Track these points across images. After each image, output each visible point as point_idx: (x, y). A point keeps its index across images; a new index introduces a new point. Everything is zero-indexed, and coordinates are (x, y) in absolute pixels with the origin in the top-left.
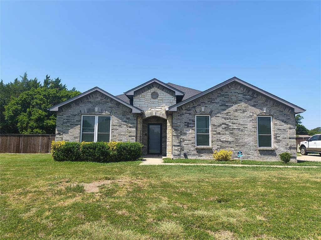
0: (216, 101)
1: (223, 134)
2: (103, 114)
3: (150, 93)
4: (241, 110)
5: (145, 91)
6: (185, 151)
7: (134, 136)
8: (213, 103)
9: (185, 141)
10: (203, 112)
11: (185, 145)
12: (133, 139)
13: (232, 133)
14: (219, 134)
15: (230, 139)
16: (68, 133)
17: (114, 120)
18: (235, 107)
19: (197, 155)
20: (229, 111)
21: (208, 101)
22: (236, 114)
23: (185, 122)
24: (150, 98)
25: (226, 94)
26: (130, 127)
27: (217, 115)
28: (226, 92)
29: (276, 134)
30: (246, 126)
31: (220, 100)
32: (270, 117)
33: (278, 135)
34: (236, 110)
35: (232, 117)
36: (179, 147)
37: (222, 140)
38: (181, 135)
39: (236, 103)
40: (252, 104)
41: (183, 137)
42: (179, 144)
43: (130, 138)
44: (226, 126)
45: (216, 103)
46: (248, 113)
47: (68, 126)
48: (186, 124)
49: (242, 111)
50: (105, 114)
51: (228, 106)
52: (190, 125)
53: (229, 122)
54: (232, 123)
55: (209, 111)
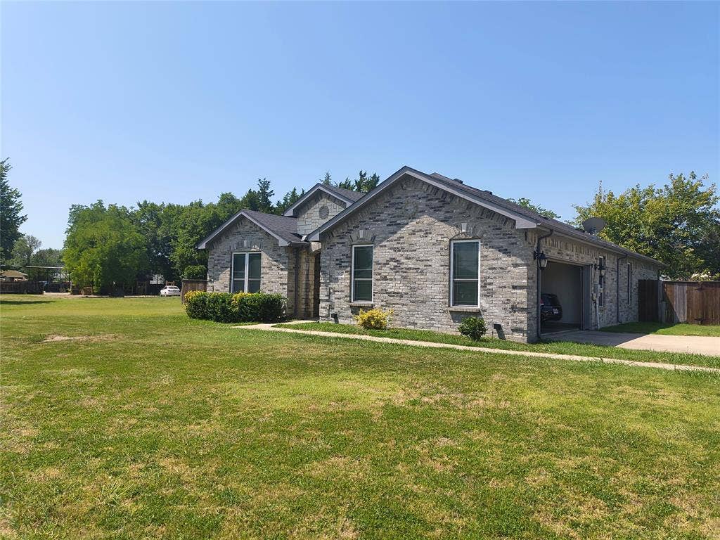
0: (383, 216)
1: (391, 280)
2: (252, 250)
3: (318, 210)
4: (421, 231)
5: (311, 207)
6: (335, 311)
7: (286, 284)
8: (378, 221)
9: (337, 293)
10: (362, 239)
11: (336, 299)
12: (284, 289)
13: (405, 278)
14: (385, 278)
15: (402, 289)
16: (218, 280)
17: (265, 260)
18: (412, 226)
19: (351, 317)
20: (402, 235)
21: (370, 219)
22: (413, 239)
23: (337, 260)
24: (318, 218)
25: (398, 201)
26: (282, 269)
27: (383, 244)
28: (399, 198)
29: (486, 278)
30: (429, 263)
31: (389, 215)
32: (477, 243)
33: (488, 281)
34: (414, 233)
35: (405, 246)
36: (328, 303)
37: (389, 290)
38: (331, 281)
39: (413, 217)
40: (442, 218)
41: (334, 286)
42: (327, 298)
43: (281, 287)
44: (396, 264)
45: (381, 221)
46: (433, 238)
47: (218, 270)
48: (338, 262)
49: (422, 234)
50: (255, 249)
51: (400, 224)
52: (343, 264)
53: (402, 255)
54: (407, 258)
55: (370, 236)
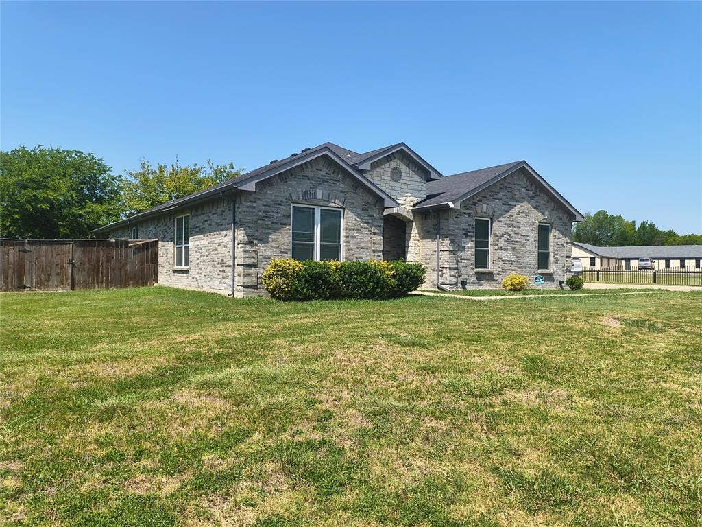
0: (500, 195)
1: (505, 250)
2: (331, 204)
3: (390, 170)
4: (523, 213)
5: (382, 165)
6: (464, 277)
7: (380, 251)
8: (496, 199)
9: (463, 261)
10: (485, 213)
11: (463, 266)
12: (379, 256)
13: (513, 248)
14: (501, 249)
15: (512, 258)
16: (268, 243)
17: (348, 220)
18: (517, 208)
19: (476, 283)
20: (512, 214)
21: (491, 196)
22: (519, 219)
23: (464, 229)
24: (389, 179)
25: (509, 185)
26: (374, 233)
27: (500, 219)
28: (509, 183)
29: (555, 251)
30: (528, 238)
31: (503, 195)
32: (549, 226)
33: (556, 252)
34: (519, 214)
35: (515, 223)
36: (456, 271)
37: (504, 259)
38: (459, 250)
39: (519, 202)
40: (535, 206)
41: (461, 254)
42: (456, 266)
43: (375, 254)
44: (508, 237)
45: (498, 199)
46: (531, 219)
47: (268, 227)
48: (465, 232)
49: (524, 215)
51: (510, 205)
52: (469, 234)
53: (512, 230)
54: (515, 233)
55: (490, 212)
